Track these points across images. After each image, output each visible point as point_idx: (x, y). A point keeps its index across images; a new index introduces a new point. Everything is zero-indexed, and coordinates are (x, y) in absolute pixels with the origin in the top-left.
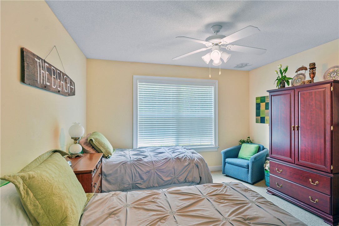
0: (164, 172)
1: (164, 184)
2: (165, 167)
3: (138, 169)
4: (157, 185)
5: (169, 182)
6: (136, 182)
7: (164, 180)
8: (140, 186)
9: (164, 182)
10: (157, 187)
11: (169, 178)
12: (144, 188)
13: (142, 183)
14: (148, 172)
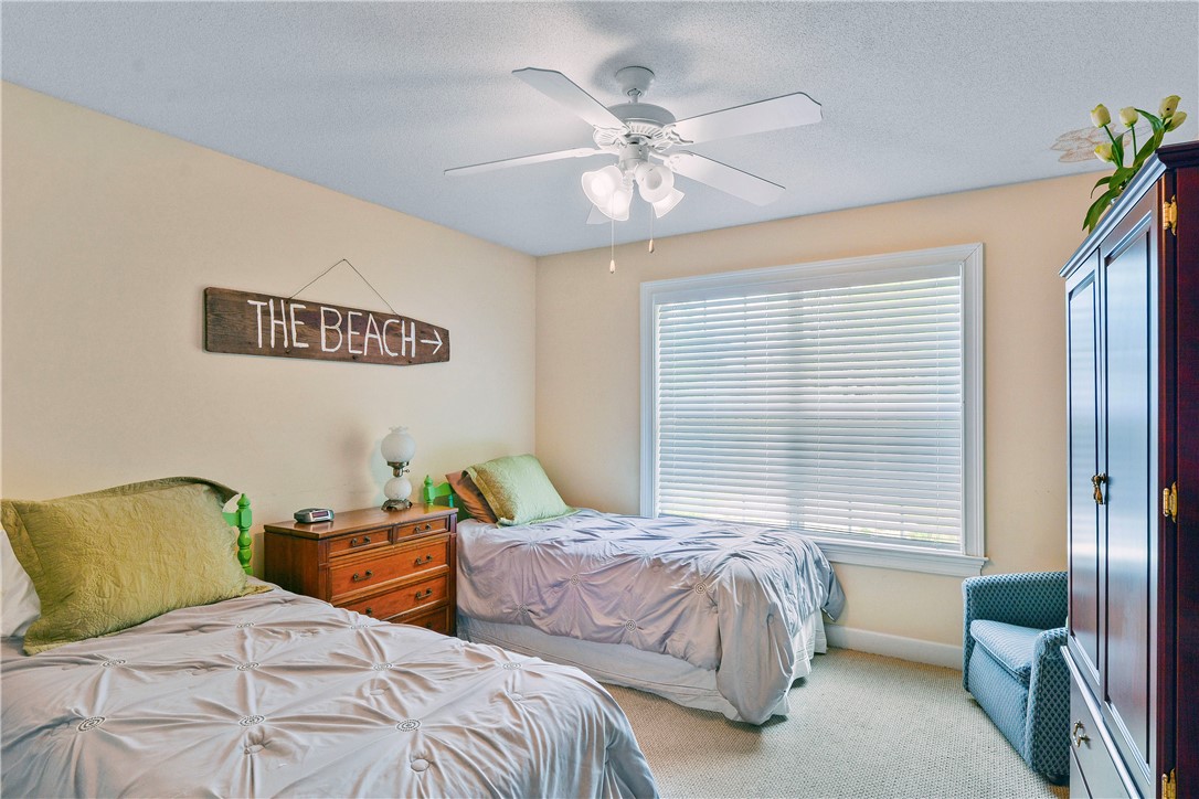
0: (597, 596)
1: (596, 636)
2: (605, 581)
3: (537, 572)
4: (577, 632)
5: (611, 633)
6: (530, 607)
7: (596, 621)
8: (536, 622)
9: (595, 629)
10: (577, 637)
11: (611, 622)
12: (545, 628)
13: (542, 614)
14: (559, 584)
